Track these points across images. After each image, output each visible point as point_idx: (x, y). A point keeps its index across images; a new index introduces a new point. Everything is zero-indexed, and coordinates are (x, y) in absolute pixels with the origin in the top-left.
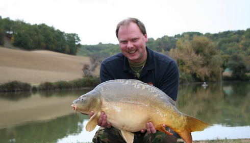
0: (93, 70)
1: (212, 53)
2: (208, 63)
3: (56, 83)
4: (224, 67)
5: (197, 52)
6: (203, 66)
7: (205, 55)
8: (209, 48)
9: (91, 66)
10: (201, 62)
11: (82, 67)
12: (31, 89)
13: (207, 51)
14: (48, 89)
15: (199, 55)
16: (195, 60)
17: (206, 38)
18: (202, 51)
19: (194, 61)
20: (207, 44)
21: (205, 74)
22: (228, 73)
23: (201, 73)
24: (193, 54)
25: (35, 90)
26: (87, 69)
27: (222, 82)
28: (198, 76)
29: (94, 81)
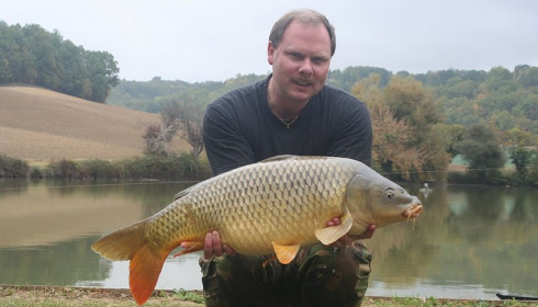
0: (169, 139)
1: (431, 119)
2: (420, 140)
3: (86, 163)
4: (453, 152)
5: (398, 115)
6: (409, 145)
7: (414, 123)
8: (425, 107)
9: (164, 132)
10: (405, 136)
11: (143, 132)
12: (29, 175)
13: (418, 113)
14: (66, 176)
15: (401, 122)
16: (392, 132)
17: (419, 84)
18: (409, 113)
19: (390, 133)
20: (420, 96)
21: (413, 166)
22: (459, 164)
23: (402, 163)
24: (389, 118)
25: (37, 176)
26: (156, 136)
27: (446, 185)
28: (395, 169)
29: (170, 164)
